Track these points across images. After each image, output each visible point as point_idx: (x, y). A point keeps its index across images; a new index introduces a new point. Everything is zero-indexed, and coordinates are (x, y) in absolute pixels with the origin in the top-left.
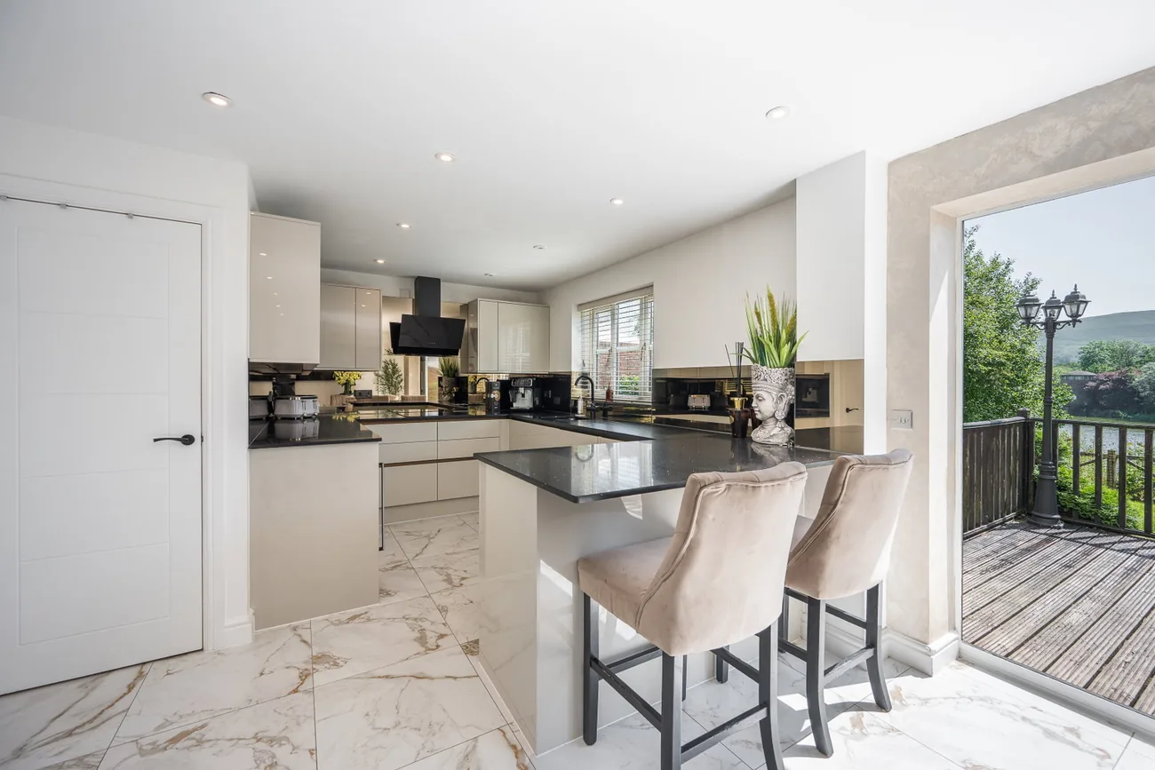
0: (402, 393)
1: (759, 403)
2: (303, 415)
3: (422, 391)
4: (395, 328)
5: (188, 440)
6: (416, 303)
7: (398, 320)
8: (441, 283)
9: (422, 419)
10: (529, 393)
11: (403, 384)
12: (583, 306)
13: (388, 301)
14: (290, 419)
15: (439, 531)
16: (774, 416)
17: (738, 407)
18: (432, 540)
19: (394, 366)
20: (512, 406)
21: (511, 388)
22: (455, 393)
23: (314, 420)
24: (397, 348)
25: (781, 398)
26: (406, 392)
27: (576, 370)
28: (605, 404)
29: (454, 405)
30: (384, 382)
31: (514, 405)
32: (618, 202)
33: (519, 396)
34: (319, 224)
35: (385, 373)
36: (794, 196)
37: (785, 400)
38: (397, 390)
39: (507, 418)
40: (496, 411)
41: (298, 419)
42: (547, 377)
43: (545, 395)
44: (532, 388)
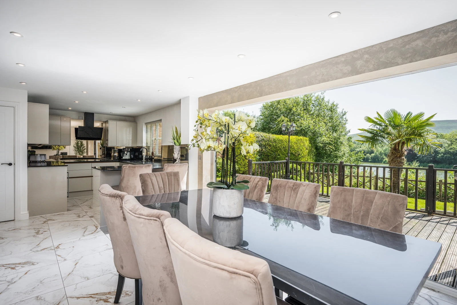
2: (40, 161)
3: (95, 153)
4: (76, 130)
5: (10, 164)
6: (85, 121)
7: (77, 127)
8: (94, 115)
10: (129, 153)
11: (85, 151)
12: (148, 124)
14: (36, 162)
16: (178, 158)
21: (123, 152)
23: (45, 163)
24: (77, 138)
25: (179, 153)
26: (87, 153)
27: (144, 145)
28: (151, 157)
30: (77, 150)
31: (123, 157)
33: (125, 155)
34: (49, 105)
35: (77, 145)
38: (83, 153)
39: (119, 162)
40: (117, 160)
41: (39, 162)
42: (136, 148)
43: (136, 154)
44: (130, 152)
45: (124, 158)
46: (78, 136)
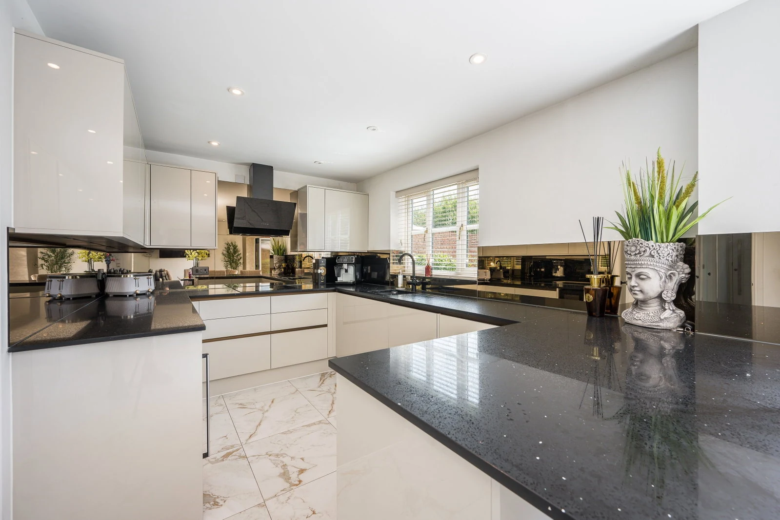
0: (241, 268)
1: (642, 283)
2: (135, 293)
3: (257, 267)
4: (231, 211)
6: (250, 188)
7: (233, 203)
8: (274, 171)
9: (257, 293)
10: (351, 269)
11: (241, 261)
12: (400, 193)
13: (222, 185)
14: (122, 296)
15: (272, 402)
16: (660, 296)
17: (595, 284)
18: (266, 414)
19: (235, 247)
20: (337, 280)
21: (336, 264)
22: (284, 268)
23: (149, 296)
24: (233, 230)
25: (670, 277)
26: (244, 268)
27: (393, 248)
28: (424, 278)
29: (283, 278)
30: (227, 259)
32: (478, 59)
33: (343, 272)
34: (122, 61)
35: (228, 252)
36: (696, 46)
37: (676, 279)
38: (237, 266)
39: (334, 291)
40: (322, 284)
41: (130, 296)
42: (366, 254)
43: (365, 270)
44: (355, 264)
45: (339, 279)
46: (237, 223)
